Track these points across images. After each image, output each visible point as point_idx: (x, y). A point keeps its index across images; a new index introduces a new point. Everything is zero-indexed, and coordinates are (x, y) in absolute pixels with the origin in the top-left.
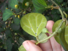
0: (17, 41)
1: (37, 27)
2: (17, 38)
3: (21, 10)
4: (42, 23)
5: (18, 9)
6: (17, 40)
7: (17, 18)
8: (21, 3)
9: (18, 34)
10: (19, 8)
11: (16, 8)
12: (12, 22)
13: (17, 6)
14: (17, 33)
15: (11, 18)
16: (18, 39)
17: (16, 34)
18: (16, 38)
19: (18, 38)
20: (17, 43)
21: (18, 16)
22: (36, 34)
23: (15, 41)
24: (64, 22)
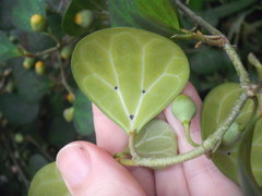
0: (22, 168)
1: (142, 89)
2: (21, 154)
3: (54, 38)
4: (166, 74)
5: (44, 33)
6: (23, 164)
7: (30, 74)
8: (55, 13)
9: (29, 138)
10: (49, 29)
11: (34, 28)
12: (9, 88)
13: (41, 21)
14: (24, 134)
15: (7, 72)
16: (27, 162)
17: (19, 138)
18: (17, 155)
19: (25, 155)
20: (21, 177)
21: (39, 67)
22: (132, 117)
23: (15, 169)
24: (249, 97)
